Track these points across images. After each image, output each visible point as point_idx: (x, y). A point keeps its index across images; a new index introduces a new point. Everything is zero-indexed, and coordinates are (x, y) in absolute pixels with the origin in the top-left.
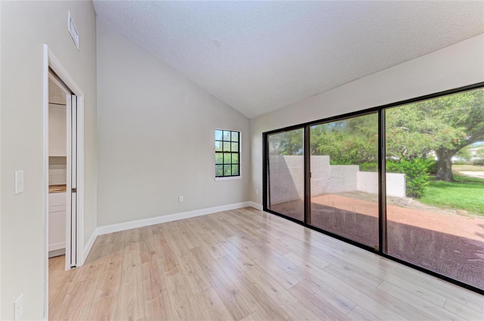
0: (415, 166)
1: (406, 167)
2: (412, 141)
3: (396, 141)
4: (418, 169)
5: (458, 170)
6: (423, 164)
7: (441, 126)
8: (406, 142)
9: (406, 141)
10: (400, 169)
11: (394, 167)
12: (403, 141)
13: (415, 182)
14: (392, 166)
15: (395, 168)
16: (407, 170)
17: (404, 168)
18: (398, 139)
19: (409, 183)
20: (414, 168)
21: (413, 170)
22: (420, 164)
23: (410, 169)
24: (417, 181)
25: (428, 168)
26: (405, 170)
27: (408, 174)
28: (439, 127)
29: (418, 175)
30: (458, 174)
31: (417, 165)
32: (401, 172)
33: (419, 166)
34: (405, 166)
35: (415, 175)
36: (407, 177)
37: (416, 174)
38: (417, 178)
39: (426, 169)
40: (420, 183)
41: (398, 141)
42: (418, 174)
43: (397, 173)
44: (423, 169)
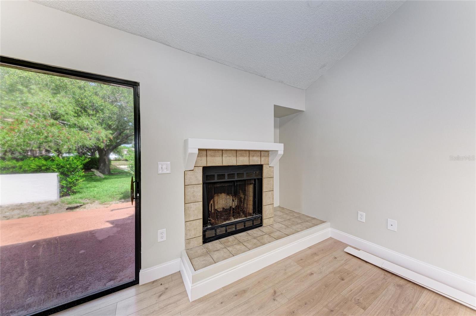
0: (70, 164)
1: (60, 165)
2: (67, 137)
3: (48, 133)
4: (72, 166)
5: (117, 165)
6: (77, 161)
7: (95, 127)
8: (61, 137)
9: (61, 135)
10: (52, 167)
11: (44, 165)
12: (58, 135)
13: (70, 180)
14: (42, 165)
15: (45, 167)
16: (61, 168)
17: (58, 167)
18: (51, 133)
19: (64, 182)
20: (68, 166)
21: (67, 168)
22: (75, 161)
23: (64, 167)
24: (72, 179)
25: (84, 164)
26: (58, 169)
27: (62, 173)
28: (93, 127)
29: (72, 173)
30: (116, 168)
31: (71, 163)
32: (53, 171)
33: (74, 163)
34: (58, 164)
35: (69, 173)
36: (61, 176)
37: (71, 172)
38: (71, 176)
39: (81, 166)
40: (75, 181)
41: (50, 134)
42: (73, 171)
43: (48, 173)
44: (77, 166)
